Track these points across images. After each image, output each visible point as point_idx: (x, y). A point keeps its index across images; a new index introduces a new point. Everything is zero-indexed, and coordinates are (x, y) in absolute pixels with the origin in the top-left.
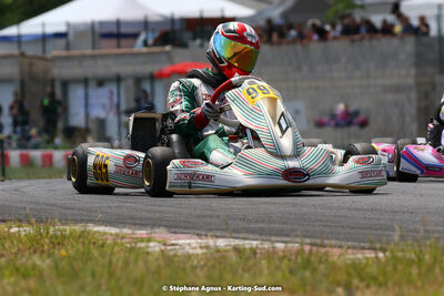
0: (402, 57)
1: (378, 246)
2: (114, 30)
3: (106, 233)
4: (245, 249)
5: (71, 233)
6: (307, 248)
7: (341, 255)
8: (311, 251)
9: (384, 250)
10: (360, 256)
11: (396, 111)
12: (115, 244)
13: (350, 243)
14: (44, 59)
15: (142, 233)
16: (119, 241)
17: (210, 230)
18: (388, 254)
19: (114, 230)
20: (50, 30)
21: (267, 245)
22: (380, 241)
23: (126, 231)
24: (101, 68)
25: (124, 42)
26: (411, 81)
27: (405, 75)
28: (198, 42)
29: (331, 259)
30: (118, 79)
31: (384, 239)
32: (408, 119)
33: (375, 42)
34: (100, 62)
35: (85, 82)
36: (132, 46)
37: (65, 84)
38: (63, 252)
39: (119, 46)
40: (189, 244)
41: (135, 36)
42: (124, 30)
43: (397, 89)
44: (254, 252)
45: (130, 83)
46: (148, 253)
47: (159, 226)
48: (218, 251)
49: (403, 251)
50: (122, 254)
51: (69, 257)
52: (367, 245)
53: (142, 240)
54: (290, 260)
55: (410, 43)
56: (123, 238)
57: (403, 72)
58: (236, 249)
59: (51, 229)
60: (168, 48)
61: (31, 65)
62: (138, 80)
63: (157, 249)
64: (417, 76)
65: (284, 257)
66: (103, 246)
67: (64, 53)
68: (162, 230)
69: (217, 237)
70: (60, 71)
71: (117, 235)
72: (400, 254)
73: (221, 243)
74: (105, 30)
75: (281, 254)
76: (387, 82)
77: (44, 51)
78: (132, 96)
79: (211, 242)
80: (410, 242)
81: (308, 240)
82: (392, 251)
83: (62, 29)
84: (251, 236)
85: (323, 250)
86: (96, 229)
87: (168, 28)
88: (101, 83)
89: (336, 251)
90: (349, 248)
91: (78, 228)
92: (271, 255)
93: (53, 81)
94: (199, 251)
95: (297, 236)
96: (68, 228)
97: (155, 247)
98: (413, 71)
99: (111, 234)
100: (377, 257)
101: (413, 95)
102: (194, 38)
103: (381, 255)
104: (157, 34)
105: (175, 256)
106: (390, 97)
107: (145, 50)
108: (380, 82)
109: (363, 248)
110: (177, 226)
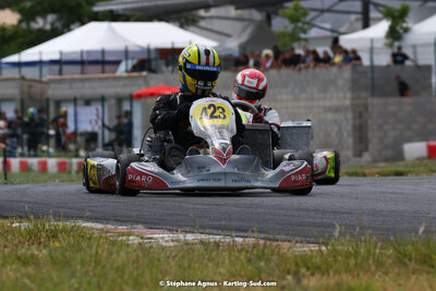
0: (340, 82)
1: (321, 240)
2: (99, 58)
3: (92, 228)
4: (209, 243)
5: (64, 228)
6: (262, 242)
7: (290, 248)
8: (265, 245)
9: (326, 245)
10: (306, 249)
11: (336, 128)
12: (101, 237)
13: (298, 239)
14: (41, 82)
15: (123, 228)
16: (104, 235)
17: (181, 226)
18: (329, 247)
19: (99, 226)
20: (46, 57)
21: (228, 239)
22: (324, 237)
23: (109, 226)
24: (88, 90)
25: (107, 68)
26: (348, 103)
27: (343, 97)
28: (170, 68)
29: (282, 251)
30: (103, 99)
31: (327, 235)
32: (345, 135)
33: (318, 70)
34: (87, 85)
35: (75, 101)
36: (114, 72)
37: (58, 103)
38: (57, 244)
39: (103, 72)
40: (163, 238)
41: (117, 63)
42: (107, 58)
43: (336, 110)
44: (217, 245)
45: (113, 102)
46: (128, 245)
47: (138, 222)
48: (187, 244)
49: (342, 244)
50: (106, 246)
51: (62, 248)
52: (312, 240)
53: (123, 235)
54: (247, 252)
55: (347, 72)
56: (107, 232)
57: (341, 95)
58: (202, 242)
59: (47, 225)
60: (144, 73)
61: (30, 87)
62: (120, 100)
63: (136, 242)
64: (352, 99)
65: (242, 250)
66: (90, 238)
67: (58, 77)
68: (140, 226)
69: (186, 232)
70: (54, 92)
71: (102, 230)
72: (340, 248)
73: (190, 237)
74: (92, 58)
75: (239, 247)
76: (328, 103)
77: (41, 76)
78: (114, 113)
79: (181, 236)
80: (348, 238)
81: (262, 236)
82: (333, 245)
83: (56, 57)
84: (215, 231)
85: (275, 244)
86: (85, 224)
87: (145, 56)
88: (88, 102)
89: (286, 244)
90: (297, 242)
91: (69, 224)
92: (232, 247)
93: (48, 100)
94: (172, 244)
95: (253, 231)
96: (60, 223)
97: (134, 240)
98: (349, 95)
99: (97, 229)
100: (320, 250)
101: (350, 115)
102: (167, 65)
103: (324, 248)
104: (135, 61)
105: (151, 247)
106: (330, 116)
107: (125, 75)
108: (322, 103)
109: (309, 242)
110: (152, 223)
